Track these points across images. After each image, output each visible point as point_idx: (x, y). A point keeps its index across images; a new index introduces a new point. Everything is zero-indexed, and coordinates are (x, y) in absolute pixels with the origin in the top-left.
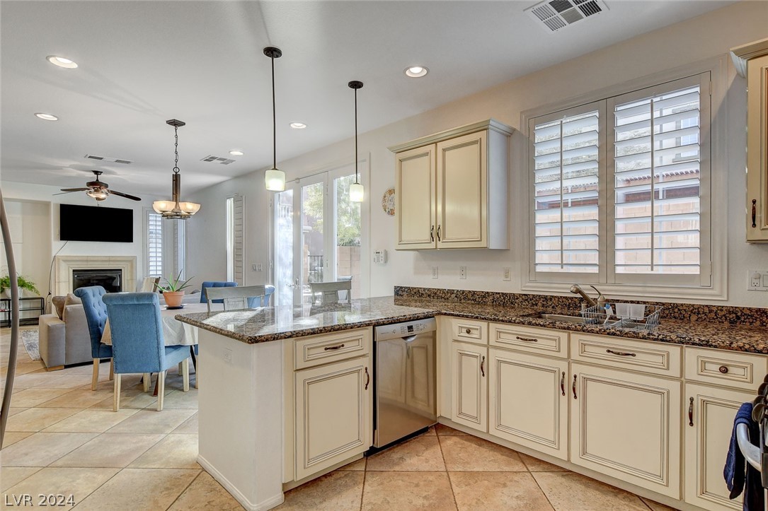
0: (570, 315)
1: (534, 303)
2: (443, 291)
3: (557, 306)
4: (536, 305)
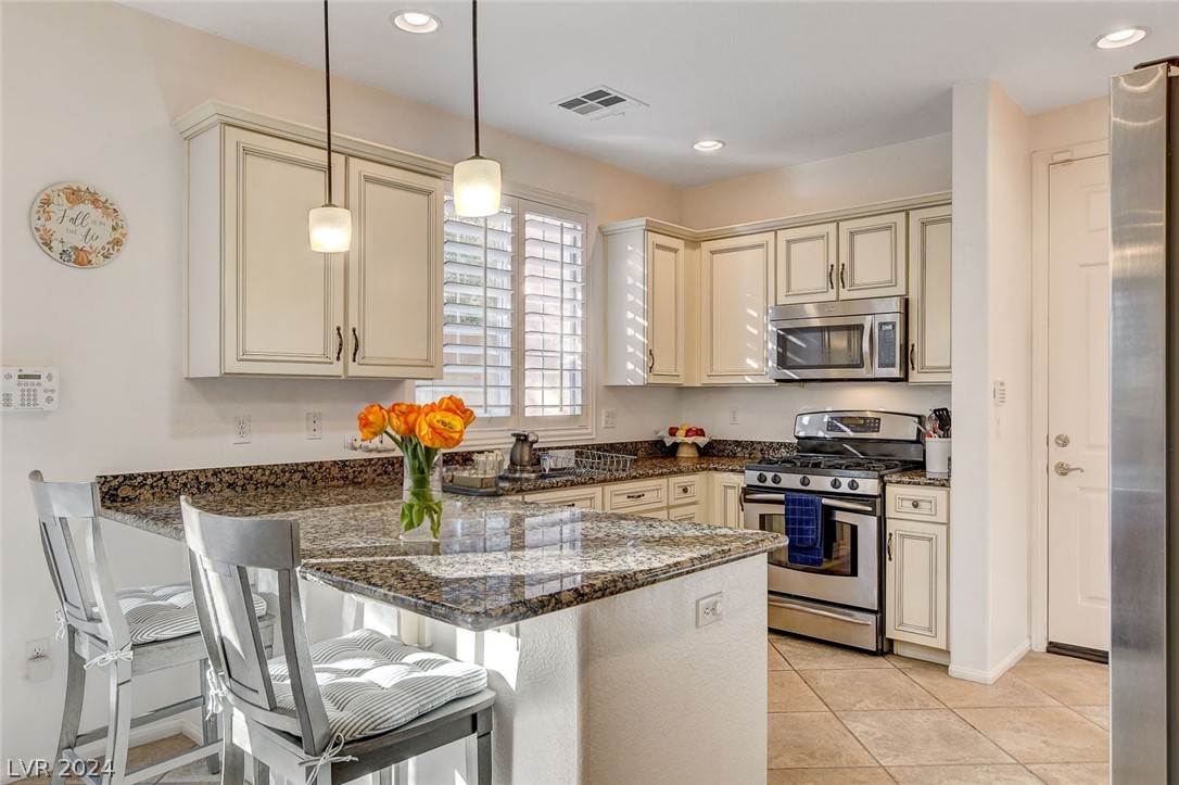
2: (271, 470)
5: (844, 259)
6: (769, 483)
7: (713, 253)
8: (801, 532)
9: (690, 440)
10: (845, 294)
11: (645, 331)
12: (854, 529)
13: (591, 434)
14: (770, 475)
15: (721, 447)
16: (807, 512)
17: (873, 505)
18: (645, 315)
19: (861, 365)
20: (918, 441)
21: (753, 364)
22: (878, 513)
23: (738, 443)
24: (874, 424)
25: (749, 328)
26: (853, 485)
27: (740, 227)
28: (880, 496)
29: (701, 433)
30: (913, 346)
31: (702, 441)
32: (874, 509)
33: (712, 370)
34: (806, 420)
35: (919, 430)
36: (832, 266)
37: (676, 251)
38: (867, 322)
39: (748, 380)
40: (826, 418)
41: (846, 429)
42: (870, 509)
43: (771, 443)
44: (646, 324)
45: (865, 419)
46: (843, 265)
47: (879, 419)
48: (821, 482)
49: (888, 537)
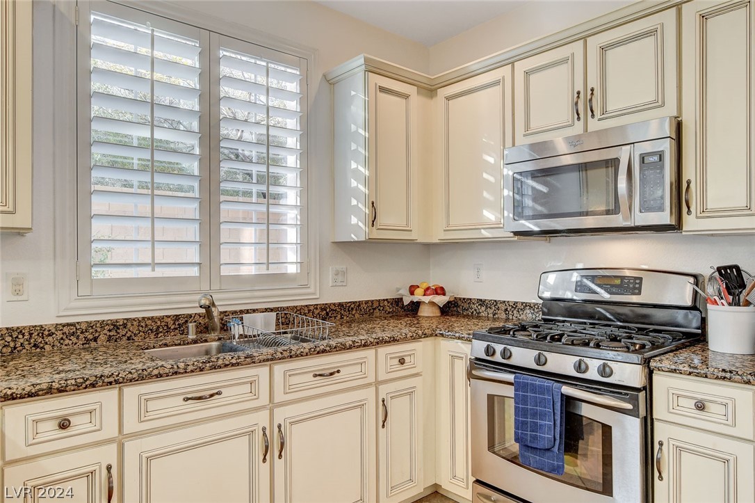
0: (180, 344)
1: (91, 337)
3: (135, 335)
4: (95, 340)
5: (593, 82)
6: (498, 358)
7: (448, 98)
8: (535, 427)
9: (426, 299)
10: (594, 125)
11: (367, 182)
12: (607, 430)
13: (314, 294)
14: (499, 348)
15: (466, 306)
16: (542, 402)
17: (634, 401)
18: (367, 163)
19: (615, 210)
20: (694, 308)
21: (490, 216)
22: (642, 412)
23: (482, 302)
24: (634, 285)
25: (485, 175)
26: (604, 371)
27: (473, 65)
28: (645, 388)
29: (440, 291)
30: (689, 183)
31: (441, 300)
32: (636, 406)
33: (448, 225)
34: (552, 278)
35: (695, 293)
36: (579, 93)
37: (406, 97)
38: (624, 155)
39: (485, 233)
40: (575, 276)
41: (598, 289)
42: (629, 406)
43: (515, 303)
44: (367, 173)
45: (622, 278)
46: (592, 90)
47: (641, 279)
48: (561, 362)
49: (656, 447)
